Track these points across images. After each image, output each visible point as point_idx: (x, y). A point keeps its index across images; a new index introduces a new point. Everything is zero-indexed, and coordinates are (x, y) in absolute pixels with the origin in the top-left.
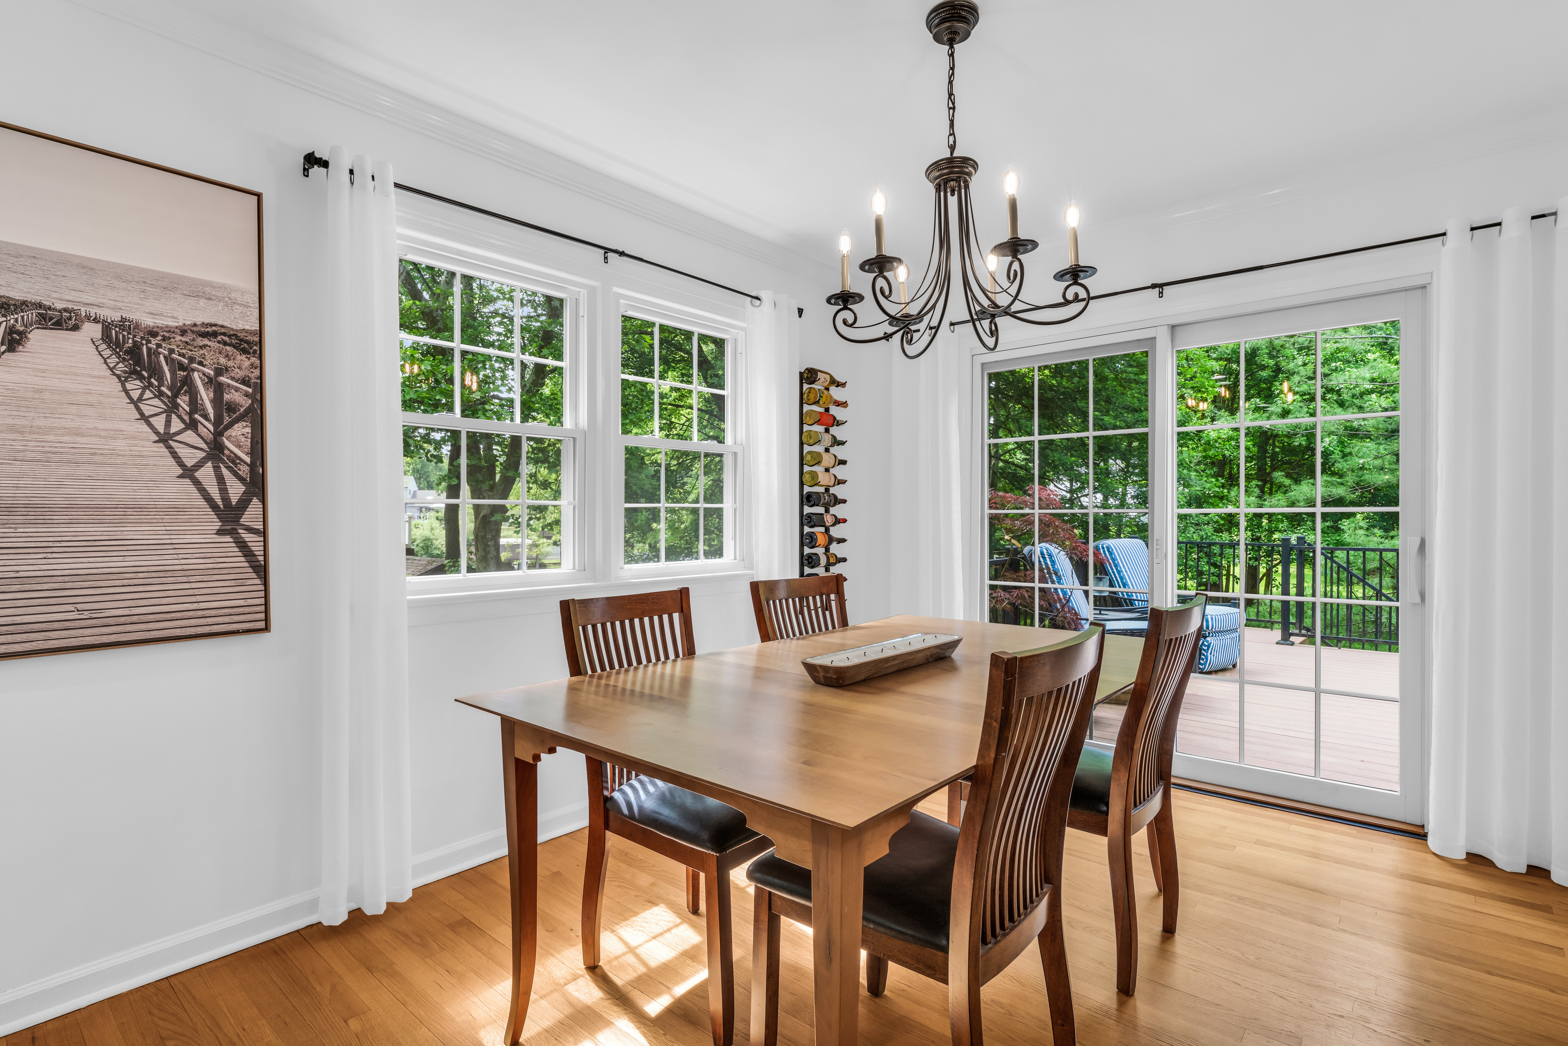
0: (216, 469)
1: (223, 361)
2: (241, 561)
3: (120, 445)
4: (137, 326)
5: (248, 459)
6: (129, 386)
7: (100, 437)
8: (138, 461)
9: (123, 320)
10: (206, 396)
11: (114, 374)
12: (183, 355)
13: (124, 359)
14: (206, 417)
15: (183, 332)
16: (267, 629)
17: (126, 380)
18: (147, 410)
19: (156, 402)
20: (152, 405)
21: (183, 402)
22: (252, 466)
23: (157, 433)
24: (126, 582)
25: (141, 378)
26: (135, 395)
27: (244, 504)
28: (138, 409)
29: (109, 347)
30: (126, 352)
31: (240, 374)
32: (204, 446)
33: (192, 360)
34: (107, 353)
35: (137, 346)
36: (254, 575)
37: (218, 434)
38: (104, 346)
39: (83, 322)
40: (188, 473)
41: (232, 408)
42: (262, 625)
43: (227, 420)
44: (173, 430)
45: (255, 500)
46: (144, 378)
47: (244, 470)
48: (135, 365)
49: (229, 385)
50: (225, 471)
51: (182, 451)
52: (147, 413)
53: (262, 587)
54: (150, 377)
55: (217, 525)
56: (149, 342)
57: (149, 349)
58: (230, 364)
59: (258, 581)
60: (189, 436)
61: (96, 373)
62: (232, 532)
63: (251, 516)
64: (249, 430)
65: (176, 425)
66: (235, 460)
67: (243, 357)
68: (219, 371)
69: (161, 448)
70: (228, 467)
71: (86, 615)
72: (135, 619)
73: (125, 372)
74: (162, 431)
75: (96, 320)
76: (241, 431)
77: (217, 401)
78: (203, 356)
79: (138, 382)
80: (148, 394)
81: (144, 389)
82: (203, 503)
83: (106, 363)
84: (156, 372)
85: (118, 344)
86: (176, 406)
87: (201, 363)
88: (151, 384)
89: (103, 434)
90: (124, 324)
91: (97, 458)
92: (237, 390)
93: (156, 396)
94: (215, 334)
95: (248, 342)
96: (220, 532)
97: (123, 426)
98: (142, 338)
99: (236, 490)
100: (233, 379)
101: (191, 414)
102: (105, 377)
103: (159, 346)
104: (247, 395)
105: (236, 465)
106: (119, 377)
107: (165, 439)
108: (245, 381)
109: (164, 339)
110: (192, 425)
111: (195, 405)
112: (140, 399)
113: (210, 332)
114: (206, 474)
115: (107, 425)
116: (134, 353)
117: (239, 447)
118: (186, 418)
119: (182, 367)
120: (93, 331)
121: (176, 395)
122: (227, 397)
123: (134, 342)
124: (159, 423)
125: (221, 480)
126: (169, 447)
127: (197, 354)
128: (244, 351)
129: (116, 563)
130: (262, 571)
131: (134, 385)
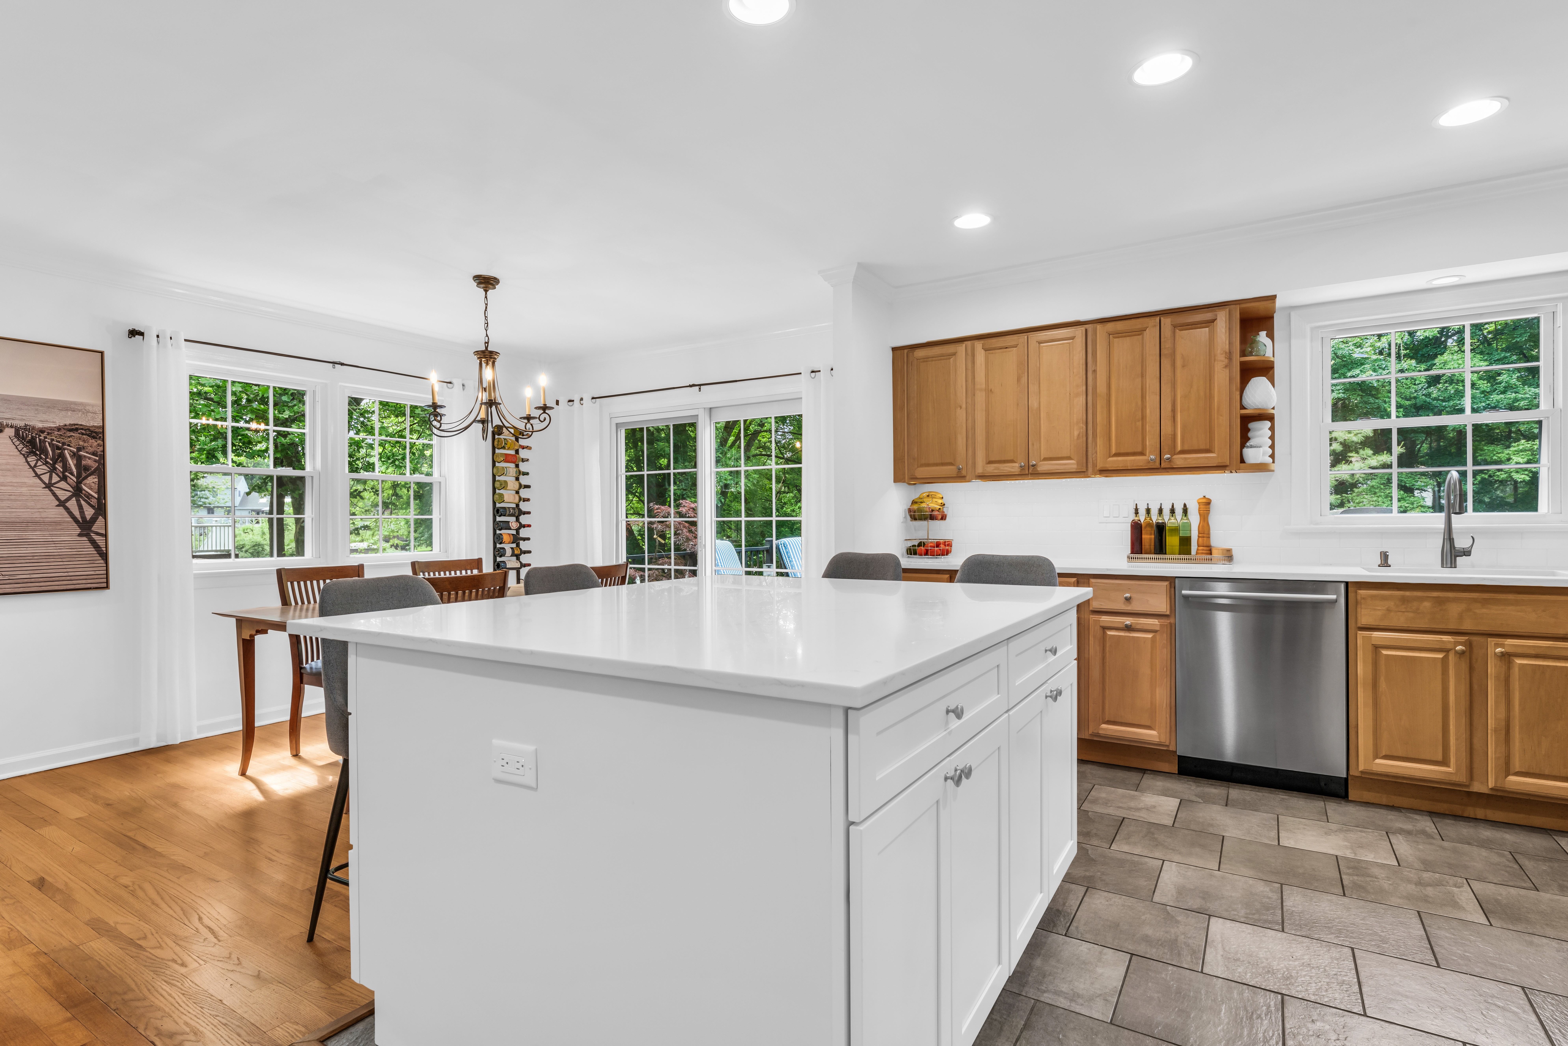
0: (78, 501)
1: (81, 443)
2: (92, 550)
3: (24, 490)
4: (34, 428)
5: (96, 496)
6: (29, 459)
7: (14, 486)
8: (34, 498)
9: (26, 425)
10: (71, 463)
11: (21, 454)
12: (59, 442)
13: (26, 445)
14: (72, 474)
15: (59, 429)
16: (107, 587)
17: (28, 456)
18: (39, 472)
19: (44, 467)
20: (42, 469)
21: (59, 467)
22: (99, 499)
23: (44, 483)
24: (28, 561)
25: (36, 455)
26: (33, 464)
27: (94, 520)
28: (34, 471)
29: (18, 440)
30: (27, 442)
31: (91, 450)
32: (71, 489)
33: (64, 444)
34: (17, 443)
35: (33, 438)
36: (100, 558)
37: (79, 482)
38: (16, 440)
39: (4, 428)
40: (62, 504)
41: (86, 468)
42: (105, 585)
43: (84, 475)
44: (53, 481)
45: (100, 517)
46: (37, 455)
47: (94, 502)
48: (32, 448)
49: (85, 456)
50: (83, 502)
51: (59, 492)
52: (39, 473)
53: (105, 565)
54: (40, 454)
55: (78, 531)
56: (40, 436)
57: (40, 440)
58: (86, 445)
59: (102, 562)
60: (63, 484)
61: (11, 454)
62: (87, 535)
63: (98, 526)
64: (97, 480)
65: (55, 479)
66: (89, 496)
67: (93, 441)
68: (79, 449)
69: (47, 491)
70: (85, 500)
71: (7, 578)
72: (33, 580)
73: (27, 452)
74: (47, 482)
75: (12, 427)
76: (92, 480)
77: (78, 465)
78: (70, 441)
79: (34, 457)
80: (39, 463)
81: (37, 461)
82: (70, 519)
83: (17, 448)
84: (44, 451)
85: (23, 438)
86: (55, 469)
87: (69, 445)
88: (41, 458)
89: (16, 484)
90: (26, 428)
91: (12, 497)
92: (90, 458)
93: (44, 464)
94: (77, 430)
95: (95, 432)
96: (80, 535)
97: (26, 480)
98: (36, 434)
99: (89, 512)
100: (87, 453)
101: (63, 473)
102: (17, 456)
103: (45, 438)
104: (95, 461)
105: (89, 499)
106: (24, 455)
107: (49, 486)
108: (94, 454)
109: (48, 434)
110: (64, 478)
111: (66, 468)
112: (35, 466)
113: (74, 429)
114: (72, 504)
115: (18, 480)
116: (32, 442)
117: (91, 489)
118: (61, 475)
119: (58, 448)
120: (10, 432)
121: (55, 463)
122: (83, 462)
123: (32, 436)
124: (46, 478)
125: (80, 507)
126: (51, 491)
127: (66, 441)
128: (94, 438)
129: (23, 551)
130: (104, 556)
131: (32, 459)
